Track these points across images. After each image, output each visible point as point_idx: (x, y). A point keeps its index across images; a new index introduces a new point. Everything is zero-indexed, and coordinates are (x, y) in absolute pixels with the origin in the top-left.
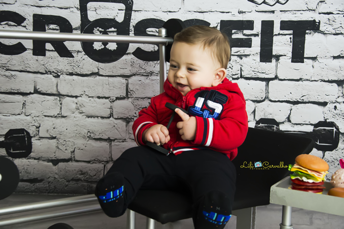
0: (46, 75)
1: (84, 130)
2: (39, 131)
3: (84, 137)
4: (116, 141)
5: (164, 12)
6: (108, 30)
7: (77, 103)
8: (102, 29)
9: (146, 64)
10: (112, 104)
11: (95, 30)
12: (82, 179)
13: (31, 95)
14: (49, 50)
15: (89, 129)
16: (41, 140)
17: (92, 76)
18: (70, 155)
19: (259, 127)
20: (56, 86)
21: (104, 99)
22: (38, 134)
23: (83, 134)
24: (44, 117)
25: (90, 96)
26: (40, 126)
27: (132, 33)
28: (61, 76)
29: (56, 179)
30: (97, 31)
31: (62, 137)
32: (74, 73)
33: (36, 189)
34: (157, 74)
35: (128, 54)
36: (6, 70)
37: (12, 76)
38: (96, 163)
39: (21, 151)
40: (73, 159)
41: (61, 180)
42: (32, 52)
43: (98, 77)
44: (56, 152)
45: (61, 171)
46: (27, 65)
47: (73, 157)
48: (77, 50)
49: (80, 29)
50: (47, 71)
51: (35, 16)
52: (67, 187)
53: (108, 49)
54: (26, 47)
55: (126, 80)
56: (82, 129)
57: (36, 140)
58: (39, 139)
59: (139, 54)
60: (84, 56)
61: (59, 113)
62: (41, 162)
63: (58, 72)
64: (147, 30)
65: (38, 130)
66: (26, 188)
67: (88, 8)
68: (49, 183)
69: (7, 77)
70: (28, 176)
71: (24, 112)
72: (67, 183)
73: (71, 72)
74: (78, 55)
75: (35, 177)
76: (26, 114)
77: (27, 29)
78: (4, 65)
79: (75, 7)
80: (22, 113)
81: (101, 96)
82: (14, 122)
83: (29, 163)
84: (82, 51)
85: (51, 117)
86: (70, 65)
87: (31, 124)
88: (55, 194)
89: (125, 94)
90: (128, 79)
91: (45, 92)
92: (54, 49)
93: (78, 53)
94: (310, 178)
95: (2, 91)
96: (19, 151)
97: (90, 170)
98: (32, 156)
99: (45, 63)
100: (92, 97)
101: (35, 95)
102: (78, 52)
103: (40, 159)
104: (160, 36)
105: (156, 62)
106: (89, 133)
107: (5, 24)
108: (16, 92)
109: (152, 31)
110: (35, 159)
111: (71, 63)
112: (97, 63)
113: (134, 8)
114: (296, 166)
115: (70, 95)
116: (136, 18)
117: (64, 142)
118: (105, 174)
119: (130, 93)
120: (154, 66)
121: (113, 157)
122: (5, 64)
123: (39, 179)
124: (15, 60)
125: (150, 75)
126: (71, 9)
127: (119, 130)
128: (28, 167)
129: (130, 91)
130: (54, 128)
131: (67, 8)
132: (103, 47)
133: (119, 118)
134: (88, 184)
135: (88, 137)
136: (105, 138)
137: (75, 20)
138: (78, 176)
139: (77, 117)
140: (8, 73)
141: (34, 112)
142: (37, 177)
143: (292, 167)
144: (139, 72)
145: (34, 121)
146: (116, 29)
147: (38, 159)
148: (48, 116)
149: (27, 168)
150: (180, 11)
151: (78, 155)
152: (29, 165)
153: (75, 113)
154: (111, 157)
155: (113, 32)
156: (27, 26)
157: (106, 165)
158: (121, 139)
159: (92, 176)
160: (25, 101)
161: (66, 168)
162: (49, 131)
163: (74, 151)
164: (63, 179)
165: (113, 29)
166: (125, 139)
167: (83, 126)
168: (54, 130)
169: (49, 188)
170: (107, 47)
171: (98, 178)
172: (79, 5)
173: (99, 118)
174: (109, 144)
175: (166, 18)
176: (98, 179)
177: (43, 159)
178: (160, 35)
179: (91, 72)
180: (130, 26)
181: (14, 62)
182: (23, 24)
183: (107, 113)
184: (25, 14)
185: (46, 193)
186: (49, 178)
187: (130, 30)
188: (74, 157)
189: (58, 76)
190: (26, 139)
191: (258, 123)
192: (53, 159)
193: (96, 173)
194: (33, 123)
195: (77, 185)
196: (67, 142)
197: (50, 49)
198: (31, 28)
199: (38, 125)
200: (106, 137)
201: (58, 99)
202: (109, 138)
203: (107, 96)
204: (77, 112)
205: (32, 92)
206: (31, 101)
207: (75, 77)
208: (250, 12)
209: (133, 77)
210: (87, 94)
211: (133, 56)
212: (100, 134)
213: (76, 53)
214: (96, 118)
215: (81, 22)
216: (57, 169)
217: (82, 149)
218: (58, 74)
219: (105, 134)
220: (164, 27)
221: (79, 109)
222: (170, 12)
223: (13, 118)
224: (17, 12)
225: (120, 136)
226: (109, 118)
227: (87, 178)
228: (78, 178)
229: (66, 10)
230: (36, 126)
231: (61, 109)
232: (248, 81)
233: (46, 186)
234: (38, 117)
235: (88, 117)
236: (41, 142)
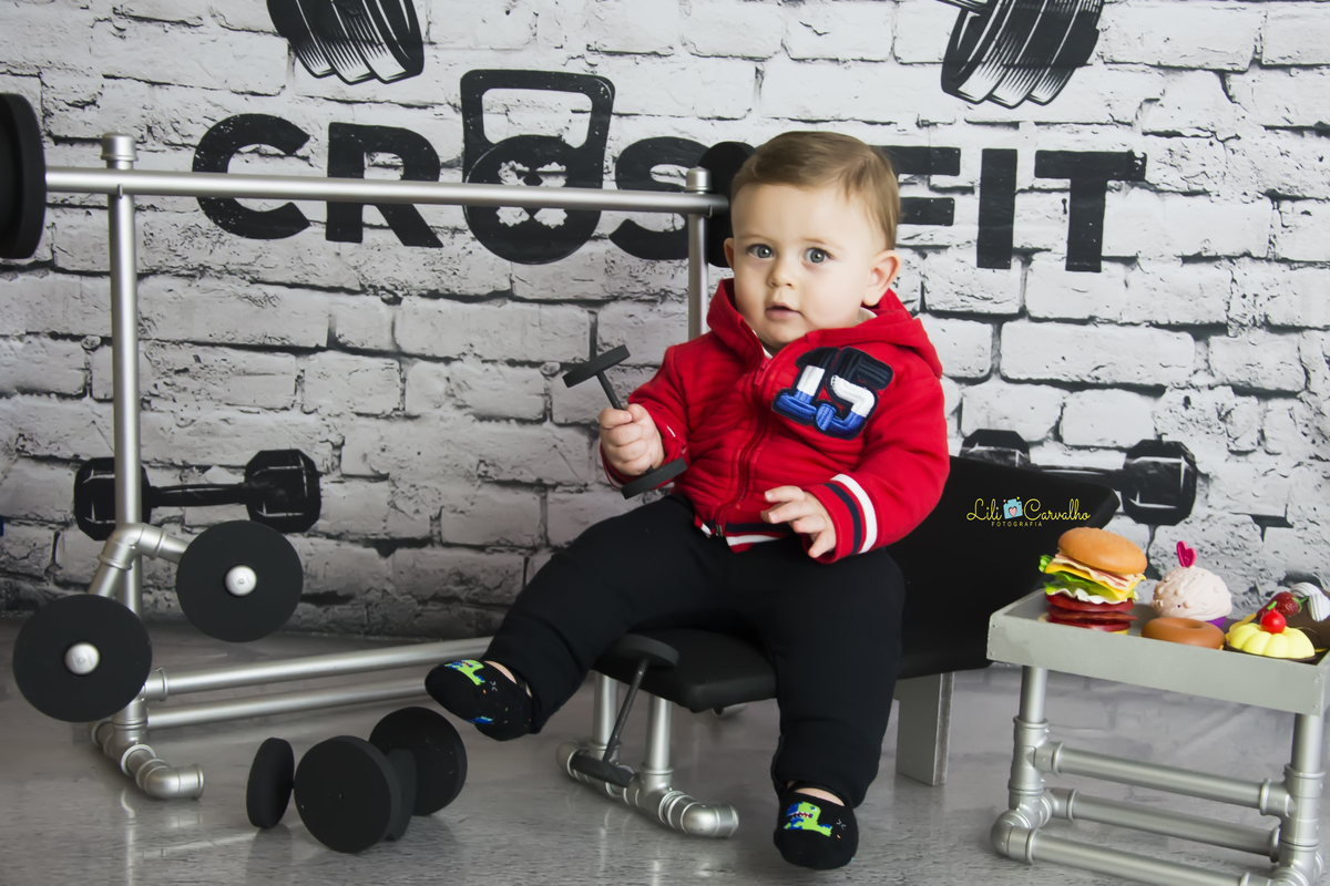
0: (363, 297)
1: (469, 456)
2: (340, 457)
3: (468, 477)
4: (559, 489)
5: (702, 119)
6: (540, 169)
7: (448, 379)
8: (524, 166)
9: (648, 268)
10: (549, 383)
11: (504, 169)
12: (463, 597)
13: (320, 354)
14: (372, 227)
15: (484, 452)
16: (347, 484)
17: (493, 301)
18: (428, 528)
19: (972, 454)
20: (389, 327)
21: (527, 367)
22: (339, 466)
23: (467, 467)
24: (355, 416)
25: (487, 358)
26: (343, 444)
27: (609, 181)
28: (405, 301)
29: (388, 594)
30: (510, 173)
31: (404, 477)
32: (442, 291)
33: (333, 621)
34: (681, 296)
35: (596, 238)
36: (252, 283)
37: (268, 298)
38: (501, 551)
39: (290, 514)
40: (436, 539)
41: (401, 599)
42: (324, 231)
43: (510, 305)
44: (389, 519)
45: (402, 573)
46: (309, 268)
47: (435, 533)
48: (451, 224)
49: (461, 164)
50: (367, 286)
51: (336, 129)
52: (420, 618)
53: (540, 223)
54: (308, 217)
55: (591, 312)
56: (462, 453)
57: (333, 482)
58: (342, 479)
59: (632, 238)
60: (472, 242)
61: (396, 406)
62: (346, 546)
63: (397, 289)
64: (656, 169)
65: (337, 453)
66: (303, 618)
67: (485, 106)
68: (367, 607)
69: (254, 301)
70: (309, 585)
71: (299, 401)
72: (419, 608)
73: (433, 288)
74: (455, 241)
75: (330, 589)
76: (305, 407)
77: (311, 165)
78: (244, 268)
79: (449, 103)
80: (293, 406)
81: (517, 357)
82: (272, 430)
83: (311, 547)
84: (467, 227)
85: (376, 416)
86: (431, 268)
87: (319, 438)
88: (386, 638)
89: (588, 355)
90: (595, 310)
91: (359, 346)
92: (386, 224)
93: (453, 233)
94: (1095, 591)
95: (240, 342)
96: (285, 514)
97: (484, 571)
98: (320, 529)
99: (361, 262)
100: (494, 362)
101: (332, 355)
102: (455, 230)
103: (343, 537)
104: (691, 191)
105: (677, 262)
106: (482, 465)
107: (251, 152)
108: (278, 343)
109: (668, 174)
110: (329, 536)
111: (434, 264)
112: (508, 263)
113: (617, 107)
114: (1059, 559)
115: (429, 354)
116: (622, 135)
117: (413, 489)
118: (528, 582)
119: (600, 350)
120: (672, 274)
121: (549, 534)
122: (249, 264)
123: (340, 594)
124: (275, 254)
125: (660, 300)
126: (438, 110)
127: (568, 456)
128: (309, 558)
129: (602, 347)
130: (383, 450)
131: (425, 107)
132: (526, 217)
133: (569, 422)
134: (478, 610)
135: (480, 476)
136: (528, 481)
137: (447, 139)
138: (449, 586)
139: (449, 418)
140: (256, 291)
141: (328, 404)
142: (335, 589)
143: (1048, 562)
144: (629, 290)
145: (327, 429)
146: (564, 168)
147: (339, 537)
148: (367, 415)
149: (307, 561)
150: (750, 116)
151: (451, 529)
152: (313, 552)
153: (442, 408)
154: (544, 536)
155: (555, 174)
156: (311, 156)
157: (532, 558)
158: (573, 485)
159: (489, 590)
160: (303, 371)
161: (418, 565)
162: (369, 457)
163: (438, 517)
164: (409, 597)
165: (555, 167)
166: (586, 485)
167: (466, 444)
168: (383, 454)
169: (368, 620)
170: (537, 217)
171: (509, 595)
172: (459, 96)
173: (513, 421)
174: (538, 498)
175: (710, 137)
176: (508, 598)
177: (351, 537)
178: (690, 187)
179: (491, 290)
180: (606, 158)
181: (273, 259)
182: (300, 152)
183: (534, 408)
184: (309, 124)
185: (359, 633)
186: (369, 590)
187: (605, 171)
188: (440, 533)
189: (395, 301)
190: (305, 479)
191: (969, 442)
192: (379, 537)
193: (501, 579)
194: (326, 435)
195: (446, 612)
196: (420, 492)
197: (375, 224)
198: (322, 163)
199: (338, 441)
200: (531, 478)
201: (397, 365)
202: (540, 480)
203: (534, 359)
204: (448, 406)
205: (323, 344)
206: (320, 370)
207: (443, 304)
208: (950, 124)
209: (612, 304)
210: (478, 352)
211: (610, 245)
212: (513, 468)
213: (450, 234)
214: (504, 423)
215: (463, 145)
216: (391, 566)
217: (462, 512)
218: (395, 295)
219: (530, 470)
220: (704, 164)
221: (454, 396)
222: (720, 119)
223: (269, 419)
224: (286, 117)
225: (573, 475)
226: (539, 422)
227: (475, 594)
228: (451, 594)
229: (423, 111)
230: (332, 444)
231: (403, 394)
232: (942, 323)
233: (360, 613)
234: (338, 416)
235: (482, 418)
236: (346, 488)
